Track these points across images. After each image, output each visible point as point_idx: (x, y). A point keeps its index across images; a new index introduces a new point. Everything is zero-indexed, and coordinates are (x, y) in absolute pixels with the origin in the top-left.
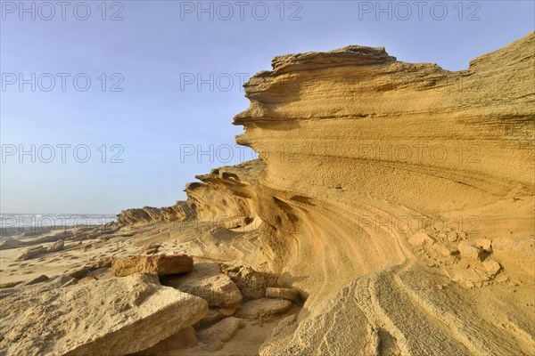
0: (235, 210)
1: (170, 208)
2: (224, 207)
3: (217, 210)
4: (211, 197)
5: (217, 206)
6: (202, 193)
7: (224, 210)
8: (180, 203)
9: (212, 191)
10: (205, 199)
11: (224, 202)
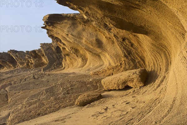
0: (117, 56)
1: (34, 52)
2: (99, 50)
3: (88, 55)
4: (79, 36)
5: (88, 49)
6: (66, 30)
7: (98, 56)
8: (43, 45)
9: (80, 27)
10: (70, 39)
11: (99, 43)
